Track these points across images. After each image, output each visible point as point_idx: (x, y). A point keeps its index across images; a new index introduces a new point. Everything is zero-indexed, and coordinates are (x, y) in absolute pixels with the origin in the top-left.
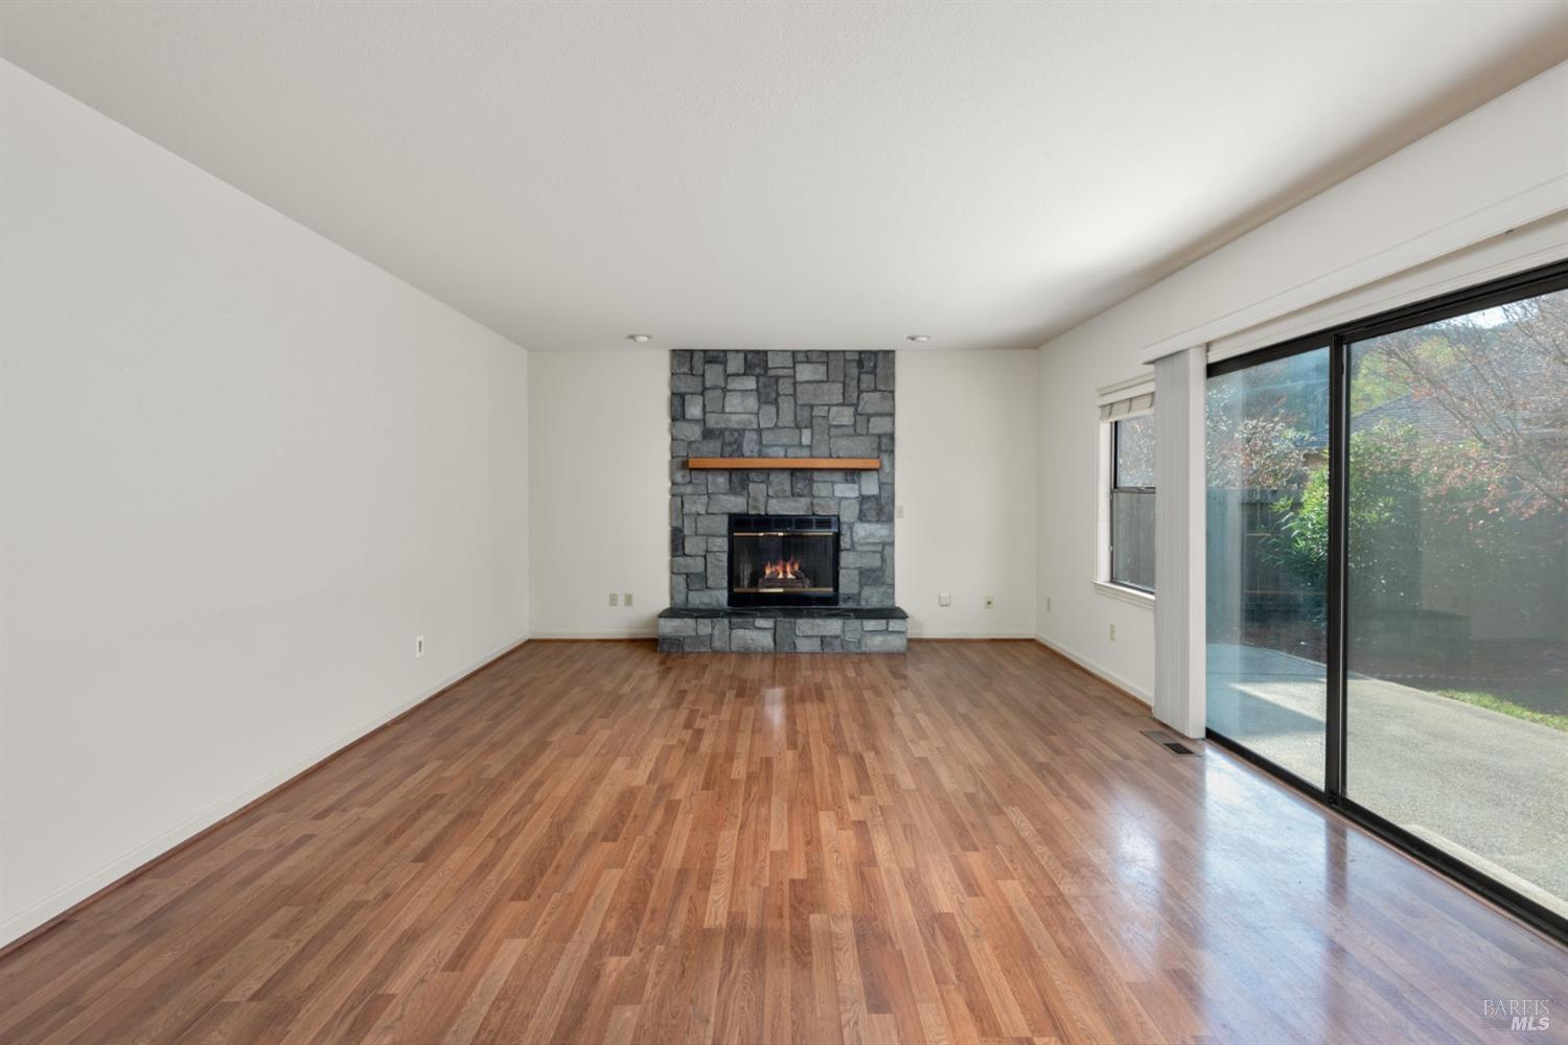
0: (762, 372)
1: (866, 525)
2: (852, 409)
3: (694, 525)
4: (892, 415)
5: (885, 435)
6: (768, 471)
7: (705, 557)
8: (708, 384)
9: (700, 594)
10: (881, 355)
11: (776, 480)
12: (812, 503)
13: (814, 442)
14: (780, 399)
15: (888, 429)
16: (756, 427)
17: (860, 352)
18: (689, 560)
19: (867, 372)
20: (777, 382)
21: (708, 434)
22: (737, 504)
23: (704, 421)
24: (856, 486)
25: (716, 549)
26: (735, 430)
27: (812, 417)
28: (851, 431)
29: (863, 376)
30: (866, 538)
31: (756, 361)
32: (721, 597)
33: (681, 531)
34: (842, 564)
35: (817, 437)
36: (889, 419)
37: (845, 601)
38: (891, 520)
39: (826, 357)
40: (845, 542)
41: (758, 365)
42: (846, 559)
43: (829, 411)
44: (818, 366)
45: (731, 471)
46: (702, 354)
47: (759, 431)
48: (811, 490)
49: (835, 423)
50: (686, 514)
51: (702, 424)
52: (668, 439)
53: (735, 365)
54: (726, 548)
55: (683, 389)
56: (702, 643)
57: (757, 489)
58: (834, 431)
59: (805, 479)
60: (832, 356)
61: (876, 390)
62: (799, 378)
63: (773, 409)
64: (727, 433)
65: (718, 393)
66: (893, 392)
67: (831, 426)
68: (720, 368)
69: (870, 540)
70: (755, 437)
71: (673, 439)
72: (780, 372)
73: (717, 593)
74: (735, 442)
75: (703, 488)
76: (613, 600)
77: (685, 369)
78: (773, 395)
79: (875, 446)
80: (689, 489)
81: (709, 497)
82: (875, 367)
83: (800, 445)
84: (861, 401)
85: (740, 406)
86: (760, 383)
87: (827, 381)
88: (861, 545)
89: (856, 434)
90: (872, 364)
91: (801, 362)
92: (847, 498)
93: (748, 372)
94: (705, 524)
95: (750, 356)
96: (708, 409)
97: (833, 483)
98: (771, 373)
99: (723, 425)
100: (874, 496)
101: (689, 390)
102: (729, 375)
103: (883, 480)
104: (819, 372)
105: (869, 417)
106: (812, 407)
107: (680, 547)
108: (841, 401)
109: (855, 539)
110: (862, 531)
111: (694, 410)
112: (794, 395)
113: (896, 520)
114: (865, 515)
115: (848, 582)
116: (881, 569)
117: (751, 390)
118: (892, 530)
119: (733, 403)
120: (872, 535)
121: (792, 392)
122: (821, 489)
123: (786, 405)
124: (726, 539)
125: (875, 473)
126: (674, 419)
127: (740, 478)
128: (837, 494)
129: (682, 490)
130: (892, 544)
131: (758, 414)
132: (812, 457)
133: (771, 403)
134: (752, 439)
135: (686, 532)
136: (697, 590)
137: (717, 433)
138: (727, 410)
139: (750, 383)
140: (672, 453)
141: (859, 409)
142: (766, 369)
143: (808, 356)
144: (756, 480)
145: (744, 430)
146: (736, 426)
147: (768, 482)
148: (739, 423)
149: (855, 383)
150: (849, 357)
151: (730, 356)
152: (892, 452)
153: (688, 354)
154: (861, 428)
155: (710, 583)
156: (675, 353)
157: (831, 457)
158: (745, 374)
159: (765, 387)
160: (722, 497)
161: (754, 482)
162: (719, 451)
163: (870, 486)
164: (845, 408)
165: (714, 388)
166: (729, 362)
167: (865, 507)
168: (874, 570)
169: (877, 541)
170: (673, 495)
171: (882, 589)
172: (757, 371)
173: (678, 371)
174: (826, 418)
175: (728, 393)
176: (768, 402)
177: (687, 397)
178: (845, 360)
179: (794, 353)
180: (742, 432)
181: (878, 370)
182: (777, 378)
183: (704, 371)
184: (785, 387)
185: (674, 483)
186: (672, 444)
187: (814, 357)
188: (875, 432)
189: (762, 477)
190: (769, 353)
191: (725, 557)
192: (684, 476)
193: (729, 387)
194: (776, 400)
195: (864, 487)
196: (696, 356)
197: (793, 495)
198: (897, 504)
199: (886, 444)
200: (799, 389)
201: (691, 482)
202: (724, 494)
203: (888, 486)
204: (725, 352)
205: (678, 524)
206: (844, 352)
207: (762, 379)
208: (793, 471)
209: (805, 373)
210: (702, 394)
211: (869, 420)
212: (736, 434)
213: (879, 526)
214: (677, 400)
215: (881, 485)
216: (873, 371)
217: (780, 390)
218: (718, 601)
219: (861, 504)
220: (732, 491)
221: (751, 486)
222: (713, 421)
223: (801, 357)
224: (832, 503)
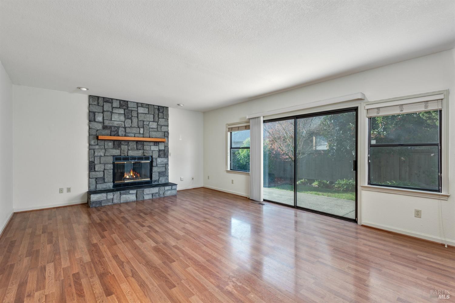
0: (126, 108)
1: (161, 159)
2: (156, 123)
3: (99, 160)
4: (168, 126)
5: (166, 132)
6: (128, 141)
7: (104, 171)
8: (105, 110)
9: (102, 185)
10: (165, 108)
11: (131, 145)
12: (144, 152)
13: (144, 133)
14: (132, 118)
15: (166, 130)
16: (124, 126)
17: (159, 106)
18: (97, 173)
19: (161, 113)
20: (132, 112)
21: (105, 127)
22: (116, 152)
23: (103, 123)
24: (158, 147)
25: (108, 168)
26: (116, 127)
27: (144, 125)
28: (156, 130)
29: (159, 114)
30: (161, 162)
31: (124, 104)
32: (110, 185)
33: (94, 162)
34: (153, 171)
35: (145, 131)
36: (167, 127)
37: (154, 182)
38: (167, 157)
39: (148, 106)
40: (154, 164)
41: (125, 105)
42: (155, 169)
43: (149, 123)
44: (145, 108)
45: (114, 141)
46: (103, 99)
47: (125, 128)
48: (143, 148)
49: (151, 127)
50: (96, 156)
51: (102, 123)
52: (87, 128)
53: (116, 104)
54: (112, 168)
55: (94, 110)
56: (109, 202)
57: (124, 147)
58: (151, 130)
59: (141, 144)
60: (150, 106)
61: (163, 118)
62: (139, 112)
63: (130, 121)
64: (113, 128)
65: (109, 113)
66: (168, 119)
67: (150, 128)
68: (110, 105)
69: (162, 163)
70: (123, 130)
71: (90, 128)
72: (133, 109)
73: (109, 184)
74: (116, 131)
75: (103, 147)
76: (61, 191)
77: (96, 103)
78: (130, 116)
79: (163, 135)
80: (97, 147)
81: (105, 150)
82: (163, 111)
83: (140, 133)
84: (159, 122)
85: (118, 119)
86: (125, 112)
87: (149, 114)
88: (159, 164)
89: (158, 131)
90: (162, 110)
91: (140, 107)
92: (155, 151)
93: (121, 107)
94: (103, 160)
95: (121, 102)
96: (105, 118)
97: (150, 146)
98: (130, 109)
99: (111, 125)
100: (163, 150)
101: (97, 111)
102: (114, 108)
103: (165, 145)
104: (146, 111)
105: (162, 126)
106: (144, 121)
107: (93, 168)
108: (153, 120)
109: (158, 163)
110: (159, 160)
111: (99, 118)
112: (138, 117)
113: (169, 157)
114: (160, 155)
115: (155, 177)
116: (165, 172)
117: (122, 114)
118: (168, 160)
119: (115, 117)
120: (162, 161)
121: (137, 116)
122: (146, 147)
123: (135, 120)
124: (112, 165)
125: (163, 143)
126: (90, 121)
127: (118, 144)
128: (152, 149)
129: (94, 147)
130: (168, 164)
131: (124, 122)
132: (143, 137)
133: (130, 119)
134: (122, 130)
135: (96, 162)
136: (100, 183)
137: (109, 127)
138: (113, 119)
139: (122, 111)
140: (89, 133)
141: (159, 123)
142: (128, 107)
143: (142, 105)
144: (124, 144)
145: (119, 127)
146: (116, 125)
147: (128, 145)
148: (117, 124)
149: (157, 115)
150: (155, 107)
151: (114, 101)
152: (168, 137)
153: (97, 98)
154: (159, 129)
155: (106, 180)
156: (90, 97)
157: (150, 137)
158: (119, 108)
159: (127, 113)
160: (111, 150)
161: (123, 145)
162: (109, 133)
163: (162, 147)
164: (154, 123)
165: (108, 111)
166: (113, 103)
167: (160, 153)
168: (163, 172)
169: (164, 163)
170: (89, 149)
171: (165, 178)
172: (124, 107)
173: (92, 103)
174: (148, 125)
175: (113, 114)
176: (128, 118)
177: (96, 113)
178: (154, 108)
179: (137, 103)
180: (118, 127)
181: (164, 112)
182: (132, 111)
183: (103, 105)
184: (134, 114)
185: (90, 145)
186: (89, 130)
187: (144, 105)
188: (163, 131)
189: (126, 143)
190: (129, 102)
191: (112, 171)
192: (95, 142)
193: (114, 111)
194: (131, 118)
195: (160, 147)
196: (100, 99)
197: (137, 149)
198: (169, 152)
199: (166, 134)
200: (139, 115)
201: (98, 144)
202: (111, 149)
203: (166, 147)
204: (112, 99)
205: (92, 159)
206: (154, 105)
207: (126, 110)
208: (137, 142)
209: (141, 110)
210: (103, 113)
211: (161, 127)
212: (116, 128)
213: (164, 159)
214: (92, 114)
215: (165, 147)
216: (163, 112)
217: (132, 115)
218: (109, 187)
219: (159, 152)
220: (114, 147)
221: (122, 146)
222: (107, 123)
223: (140, 105)
224: (150, 152)
